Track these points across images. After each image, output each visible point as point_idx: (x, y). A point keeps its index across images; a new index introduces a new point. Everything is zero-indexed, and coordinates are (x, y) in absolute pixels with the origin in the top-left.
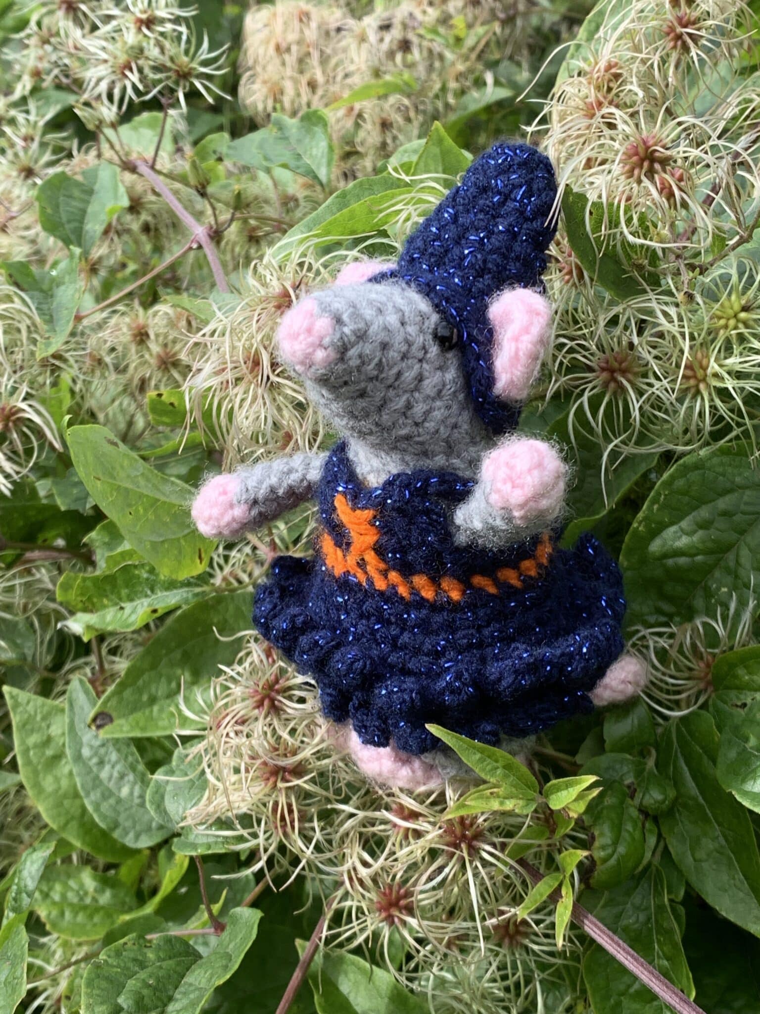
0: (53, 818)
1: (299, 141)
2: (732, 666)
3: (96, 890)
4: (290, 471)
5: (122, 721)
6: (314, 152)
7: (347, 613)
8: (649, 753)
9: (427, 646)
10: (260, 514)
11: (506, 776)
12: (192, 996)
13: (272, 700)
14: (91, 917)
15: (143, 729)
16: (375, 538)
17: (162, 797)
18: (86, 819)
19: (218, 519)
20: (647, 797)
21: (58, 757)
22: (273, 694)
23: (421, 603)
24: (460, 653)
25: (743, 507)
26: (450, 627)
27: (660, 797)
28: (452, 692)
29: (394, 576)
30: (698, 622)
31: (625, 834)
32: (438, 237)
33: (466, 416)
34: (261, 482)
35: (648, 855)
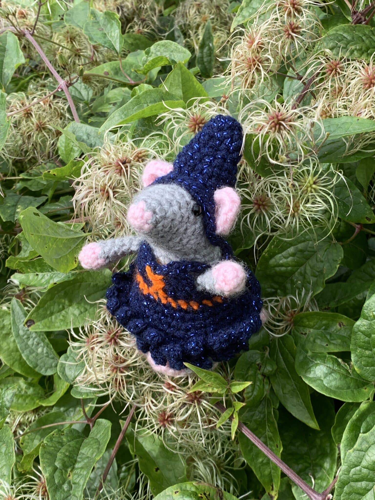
0: (7, 361)
1: (104, 25)
2: (302, 318)
3: (26, 388)
4: (124, 245)
5: (39, 323)
6: (113, 34)
7: (149, 310)
8: (267, 349)
9: (183, 327)
10: (110, 262)
11: (215, 381)
12: (85, 461)
13: (115, 340)
14: (25, 400)
15: (49, 327)
16: (163, 286)
17: (64, 369)
18: (22, 361)
19: (91, 264)
20: (265, 369)
21: (8, 334)
22: (116, 338)
23: (181, 310)
24: (197, 330)
25: (309, 249)
26: (193, 320)
27: (271, 369)
28: (195, 351)
29: (170, 299)
30: (288, 297)
31: (257, 387)
32: (192, 158)
33: (203, 239)
34: (110, 250)
35: (265, 393)
